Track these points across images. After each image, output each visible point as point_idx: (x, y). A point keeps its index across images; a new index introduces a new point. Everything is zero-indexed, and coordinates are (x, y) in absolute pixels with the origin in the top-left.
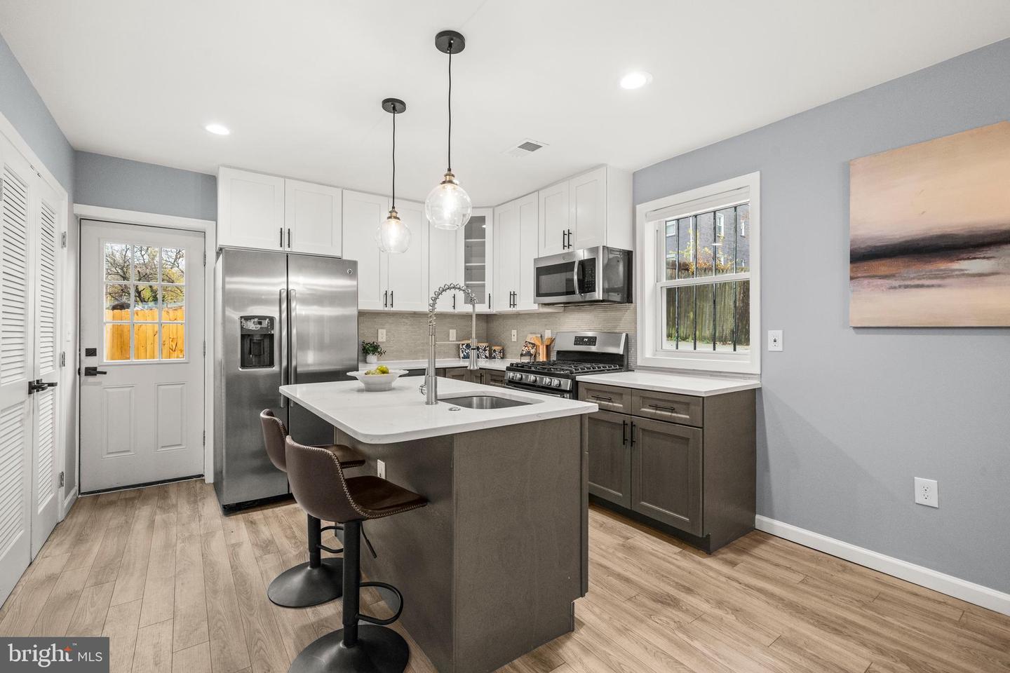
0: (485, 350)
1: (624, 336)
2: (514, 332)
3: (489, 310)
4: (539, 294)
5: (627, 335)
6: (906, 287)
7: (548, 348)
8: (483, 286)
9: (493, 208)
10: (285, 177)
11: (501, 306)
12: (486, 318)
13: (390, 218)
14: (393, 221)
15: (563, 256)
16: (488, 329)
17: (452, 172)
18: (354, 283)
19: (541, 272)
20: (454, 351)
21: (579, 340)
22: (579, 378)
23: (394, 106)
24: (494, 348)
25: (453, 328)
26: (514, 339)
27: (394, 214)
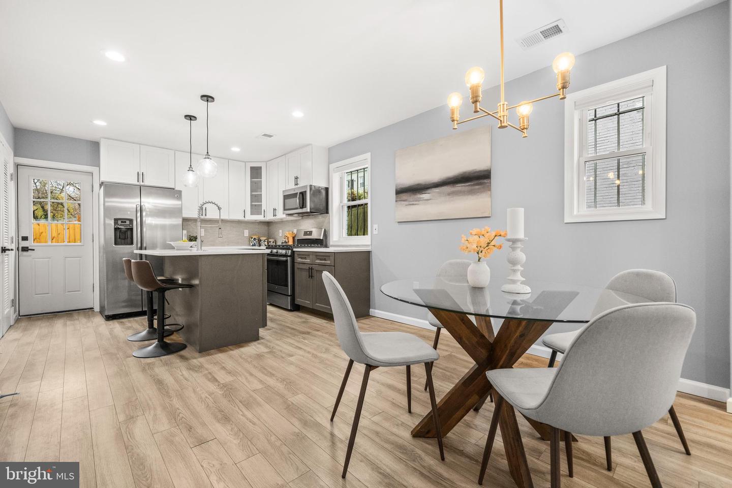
0: (264, 241)
1: (323, 229)
2: (281, 231)
3: (264, 219)
4: (285, 210)
5: (325, 230)
6: (410, 205)
7: (294, 238)
8: (261, 205)
9: (266, 162)
10: (140, 144)
11: (269, 217)
12: (268, 224)
13: (189, 170)
14: (191, 172)
15: (294, 189)
16: (269, 230)
17: (209, 154)
18: (179, 203)
19: (286, 197)
20: (247, 242)
21: (306, 233)
22: (295, 250)
23: (190, 118)
24: (270, 240)
25: (247, 229)
26: (280, 235)
27: (191, 169)
